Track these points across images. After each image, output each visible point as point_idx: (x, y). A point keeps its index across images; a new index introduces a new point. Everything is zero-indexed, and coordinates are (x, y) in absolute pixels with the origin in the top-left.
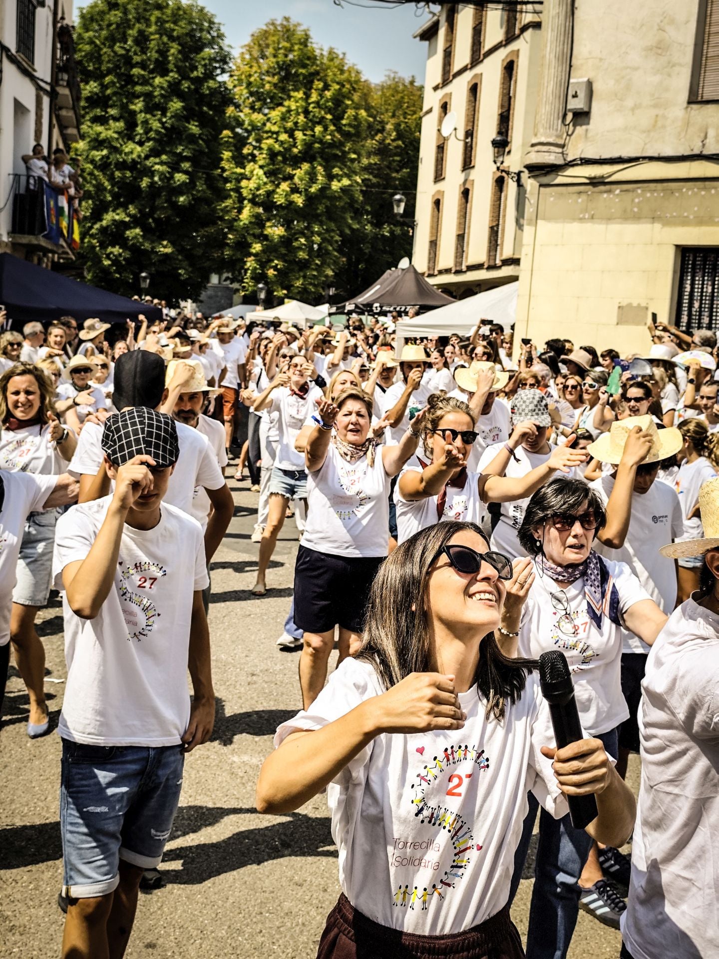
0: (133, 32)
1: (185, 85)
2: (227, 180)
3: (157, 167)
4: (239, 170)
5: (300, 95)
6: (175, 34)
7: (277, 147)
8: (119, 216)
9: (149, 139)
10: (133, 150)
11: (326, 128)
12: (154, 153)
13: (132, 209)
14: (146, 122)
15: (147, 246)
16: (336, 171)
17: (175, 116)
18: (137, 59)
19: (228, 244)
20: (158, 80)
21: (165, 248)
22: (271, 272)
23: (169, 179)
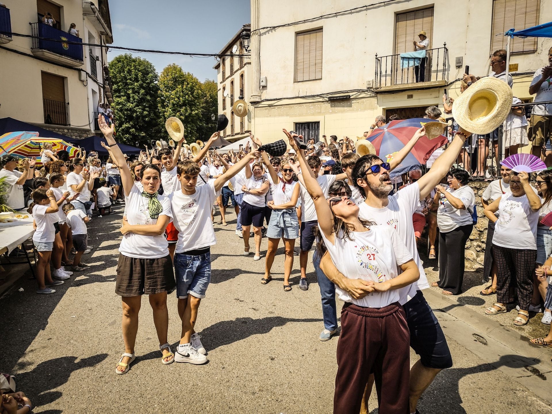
0: (126, 69)
2: (160, 113)
3: (138, 110)
4: (163, 110)
5: (180, 86)
6: (140, 69)
7: (175, 102)
8: (127, 125)
9: (135, 102)
10: (130, 105)
11: (189, 96)
12: (137, 106)
13: (131, 123)
14: (133, 97)
15: (137, 134)
16: (193, 108)
17: (143, 94)
18: (128, 77)
20: (136, 84)
21: (143, 134)
23: (142, 113)
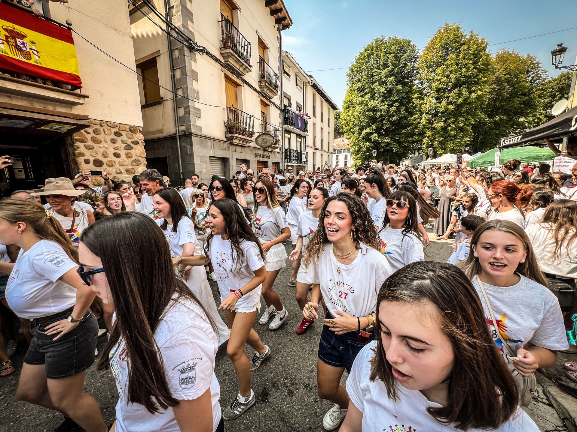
1: (396, 70)
2: (415, 107)
4: (421, 102)
8: (369, 130)
10: (373, 103)
11: (468, 69)
12: (383, 102)
13: (373, 127)
14: (378, 90)
15: (380, 140)
16: (474, 89)
19: (415, 134)
21: (388, 140)
22: (436, 143)
23: (388, 111)
